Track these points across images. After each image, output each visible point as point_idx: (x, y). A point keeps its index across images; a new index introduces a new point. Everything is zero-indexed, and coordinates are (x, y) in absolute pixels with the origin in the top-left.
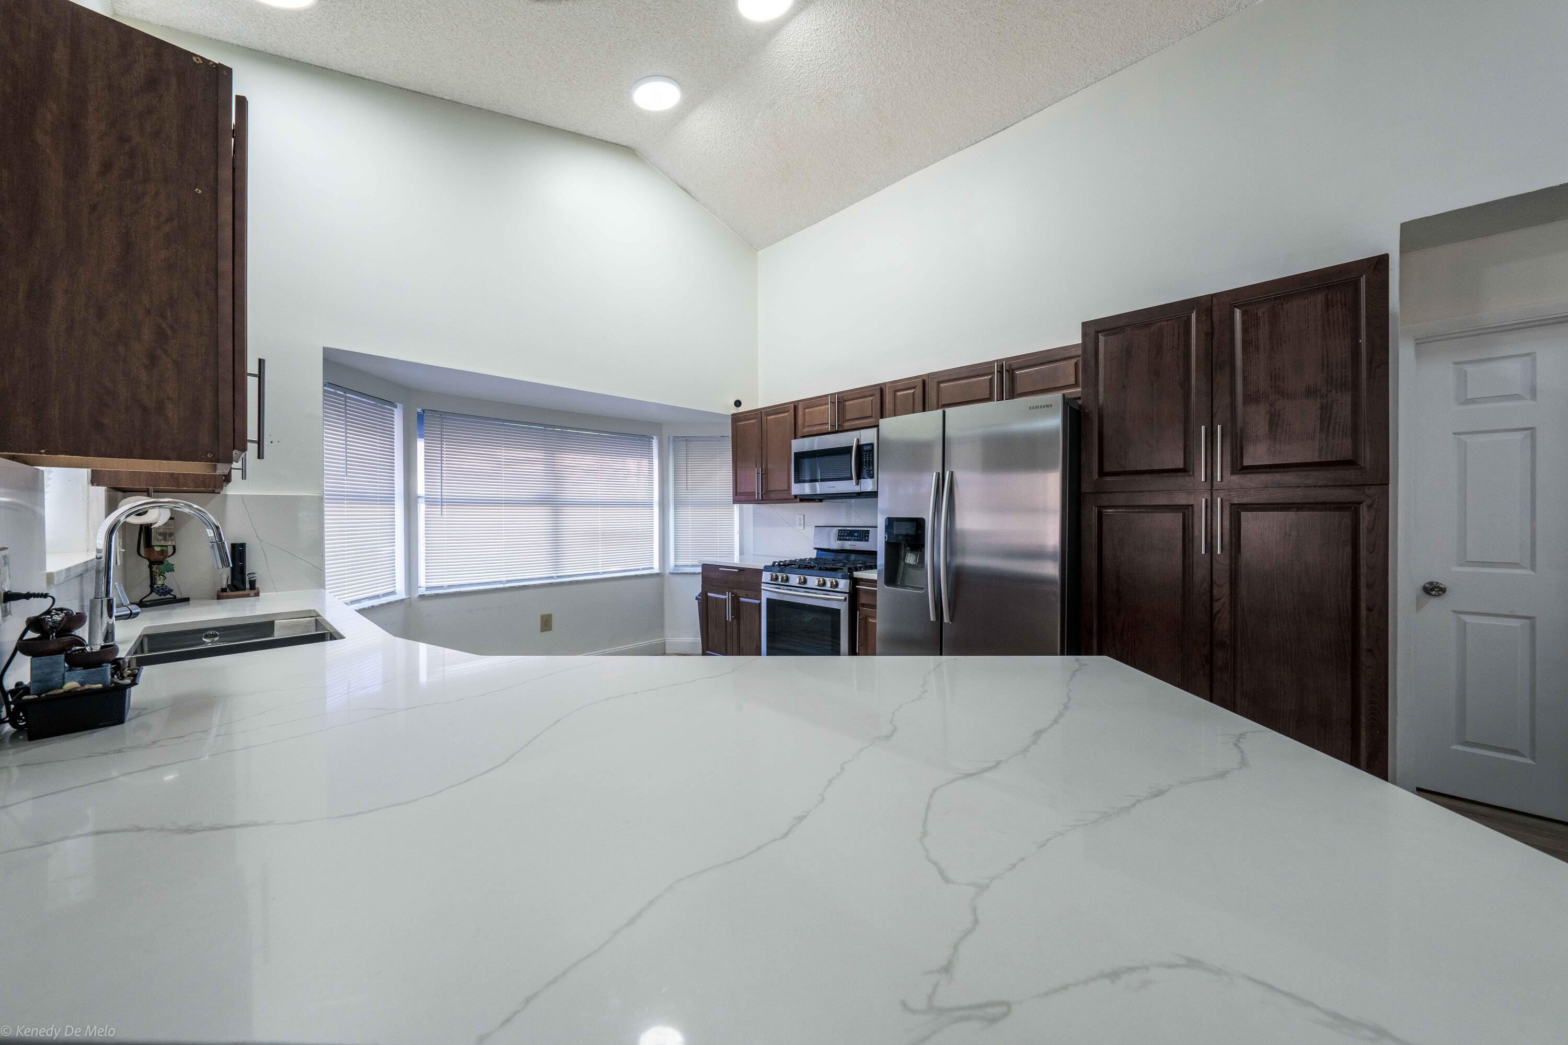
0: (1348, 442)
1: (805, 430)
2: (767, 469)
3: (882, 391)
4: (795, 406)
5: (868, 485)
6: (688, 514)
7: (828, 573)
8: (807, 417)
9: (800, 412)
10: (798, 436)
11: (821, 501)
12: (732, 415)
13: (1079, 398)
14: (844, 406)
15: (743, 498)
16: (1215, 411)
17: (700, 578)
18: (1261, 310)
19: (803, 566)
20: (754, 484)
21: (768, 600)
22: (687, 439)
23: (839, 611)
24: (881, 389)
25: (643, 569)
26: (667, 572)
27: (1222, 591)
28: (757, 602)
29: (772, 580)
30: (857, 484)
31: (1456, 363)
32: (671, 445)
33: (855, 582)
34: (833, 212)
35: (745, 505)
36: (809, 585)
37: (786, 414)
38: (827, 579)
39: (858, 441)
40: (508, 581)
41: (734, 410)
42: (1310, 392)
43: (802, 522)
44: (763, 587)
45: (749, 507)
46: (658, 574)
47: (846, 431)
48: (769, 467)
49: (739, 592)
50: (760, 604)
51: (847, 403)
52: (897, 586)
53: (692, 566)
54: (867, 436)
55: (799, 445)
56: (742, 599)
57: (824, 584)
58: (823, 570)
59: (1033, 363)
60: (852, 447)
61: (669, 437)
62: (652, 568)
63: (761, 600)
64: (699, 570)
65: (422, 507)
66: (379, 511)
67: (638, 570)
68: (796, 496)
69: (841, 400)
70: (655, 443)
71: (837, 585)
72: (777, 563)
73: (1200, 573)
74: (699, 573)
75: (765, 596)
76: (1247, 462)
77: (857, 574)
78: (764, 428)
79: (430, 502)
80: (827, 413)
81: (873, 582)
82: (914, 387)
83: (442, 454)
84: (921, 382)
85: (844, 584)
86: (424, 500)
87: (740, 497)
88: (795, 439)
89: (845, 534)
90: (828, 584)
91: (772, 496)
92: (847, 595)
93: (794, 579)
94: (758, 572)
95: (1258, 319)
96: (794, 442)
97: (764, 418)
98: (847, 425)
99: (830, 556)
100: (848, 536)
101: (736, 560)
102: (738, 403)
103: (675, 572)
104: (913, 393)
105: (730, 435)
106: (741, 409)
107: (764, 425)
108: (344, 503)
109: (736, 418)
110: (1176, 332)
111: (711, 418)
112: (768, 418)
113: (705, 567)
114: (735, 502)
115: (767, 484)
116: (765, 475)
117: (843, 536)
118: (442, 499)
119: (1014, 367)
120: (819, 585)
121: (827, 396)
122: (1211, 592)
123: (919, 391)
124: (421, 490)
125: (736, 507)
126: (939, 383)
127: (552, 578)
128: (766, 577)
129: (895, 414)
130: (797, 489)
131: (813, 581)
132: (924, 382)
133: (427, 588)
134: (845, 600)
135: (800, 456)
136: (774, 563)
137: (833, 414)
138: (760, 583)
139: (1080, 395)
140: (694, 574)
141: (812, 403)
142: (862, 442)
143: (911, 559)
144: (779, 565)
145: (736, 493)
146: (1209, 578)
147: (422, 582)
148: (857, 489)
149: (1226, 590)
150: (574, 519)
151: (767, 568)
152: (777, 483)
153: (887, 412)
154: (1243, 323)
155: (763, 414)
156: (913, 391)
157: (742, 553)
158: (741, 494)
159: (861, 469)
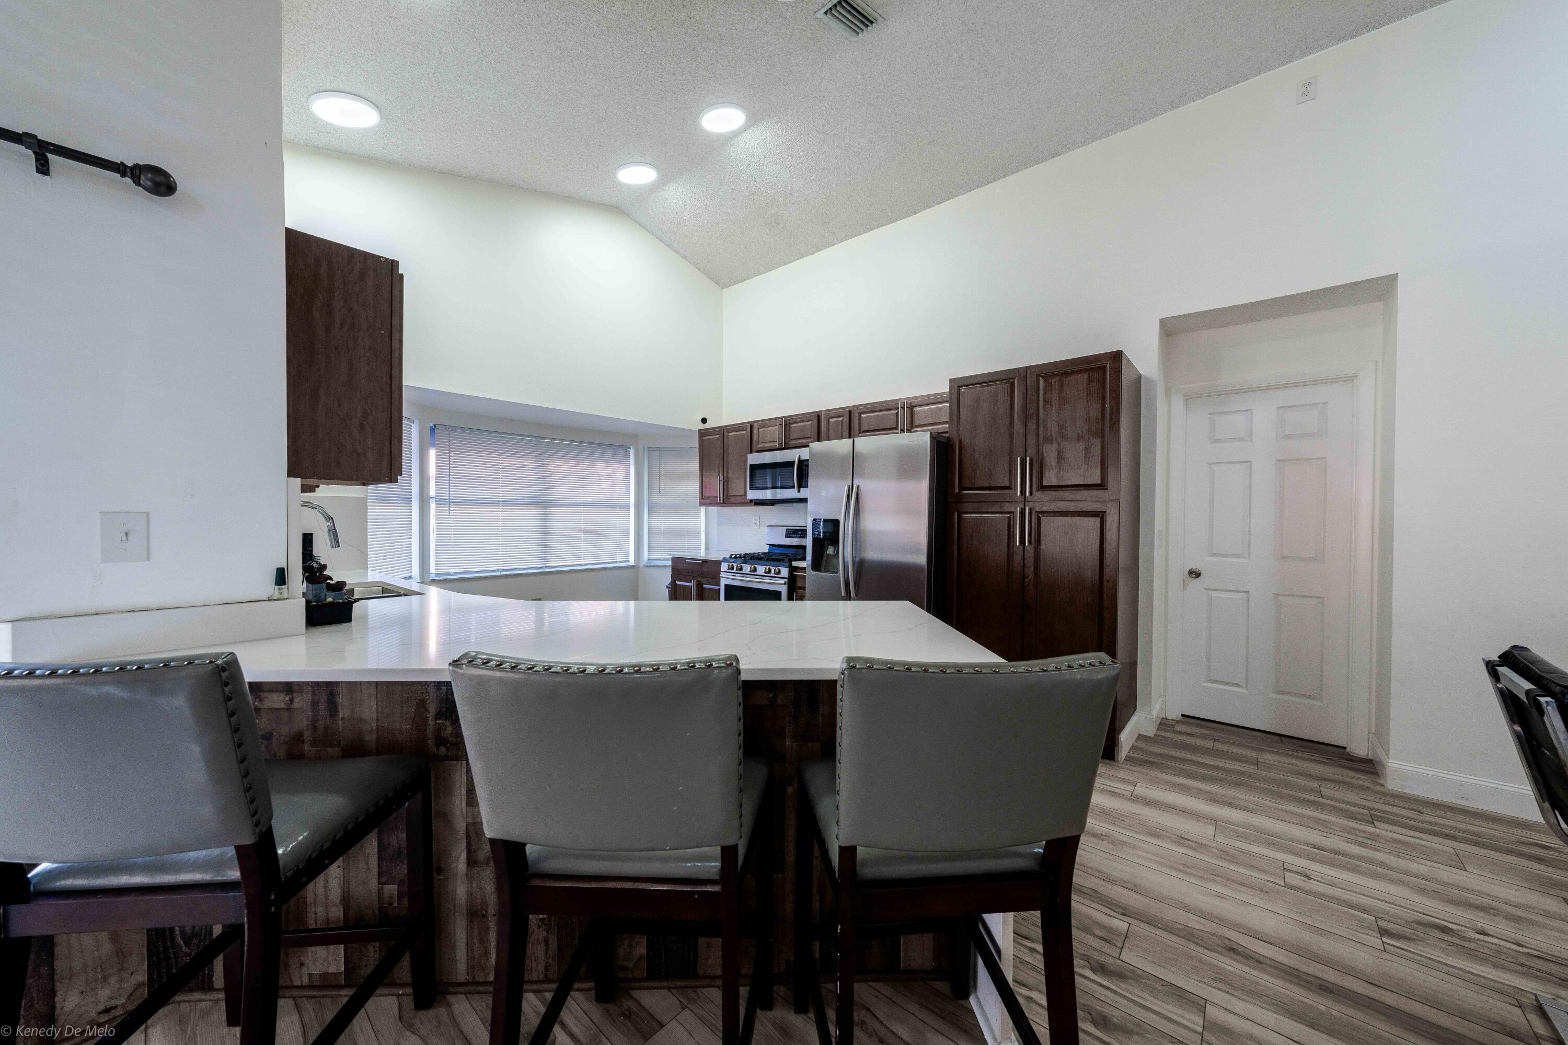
0: (1098, 472)
1: (759, 446)
2: (728, 477)
3: (819, 417)
4: (751, 426)
5: (804, 493)
6: (661, 514)
7: (773, 563)
8: (760, 434)
9: (755, 431)
10: (753, 451)
11: (773, 504)
12: (700, 430)
13: (947, 432)
14: (790, 428)
15: (708, 501)
16: (1027, 447)
17: (670, 569)
18: (1054, 380)
19: (754, 558)
20: (716, 488)
21: (726, 585)
22: (660, 449)
23: (780, 592)
24: (818, 416)
25: (620, 562)
26: (642, 564)
27: (1030, 571)
28: (717, 587)
29: (729, 569)
30: (799, 491)
31: (1210, 414)
32: (646, 455)
33: (793, 569)
34: (786, 263)
35: (711, 508)
36: (758, 573)
37: (744, 432)
38: (772, 568)
39: (799, 456)
40: (504, 570)
41: (702, 426)
42: (1080, 438)
43: (758, 523)
44: (722, 574)
45: (714, 509)
46: (633, 566)
47: (792, 448)
48: (729, 475)
49: (703, 580)
50: (719, 589)
51: (792, 426)
52: (821, 571)
53: (663, 560)
54: (804, 454)
55: (754, 459)
56: (705, 586)
57: (770, 571)
58: (770, 560)
59: (925, 403)
60: (794, 461)
61: (644, 448)
62: (628, 561)
63: (720, 586)
64: (670, 563)
65: (433, 506)
66: (400, 509)
67: (616, 562)
68: (751, 501)
69: (787, 423)
70: (632, 452)
71: (779, 572)
72: (733, 556)
73: (1018, 558)
74: (669, 566)
75: (723, 582)
76: (1045, 483)
77: (795, 564)
78: (726, 442)
79: (440, 502)
80: (776, 434)
81: (803, 569)
82: (843, 416)
83: (450, 461)
84: (848, 412)
85: (785, 572)
86: (434, 500)
87: (706, 500)
88: (751, 452)
89: (792, 532)
90: (773, 571)
91: (732, 500)
92: (786, 580)
93: (747, 568)
94: (718, 563)
95: (1052, 386)
96: (750, 456)
97: (726, 434)
98: (792, 443)
99: (777, 551)
100: (793, 534)
101: (702, 554)
102: (704, 421)
103: (648, 564)
104: (842, 420)
105: (697, 446)
106: (707, 426)
107: (725, 439)
108: (376, 503)
109: (702, 433)
110: (1006, 391)
111: (680, 433)
112: (730, 434)
113: (675, 560)
114: (701, 504)
115: (728, 491)
116: (726, 482)
117: (790, 534)
118: (450, 499)
119: (913, 405)
120: (765, 573)
121: (775, 419)
122: (1024, 572)
123: (846, 419)
124: (433, 492)
125: (703, 509)
126: (861, 413)
127: (541, 568)
128: (724, 567)
129: (829, 439)
130: (752, 495)
131: (761, 569)
133: (437, 575)
134: (785, 583)
135: (754, 468)
136: (732, 555)
137: (781, 434)
138: (719, 572)
139: (947, 430)
140: (666, 566)
141: (765, 423)
142: (802, 459)
143: (830, 551)
144: (736, 557)
145: (702, 496)
146: (1022, 562)
147: (433, 570)
148: (798, 496)
149: (1032, 569)
150: (559, 518)
151: (725, 560)
152: (736, 489)
153: (823, 435)
154: (1045, 388)
155: (725, 431)
156: (841, 419)
157: (707, 549)
158: (707, 498)
159: (802, 480)
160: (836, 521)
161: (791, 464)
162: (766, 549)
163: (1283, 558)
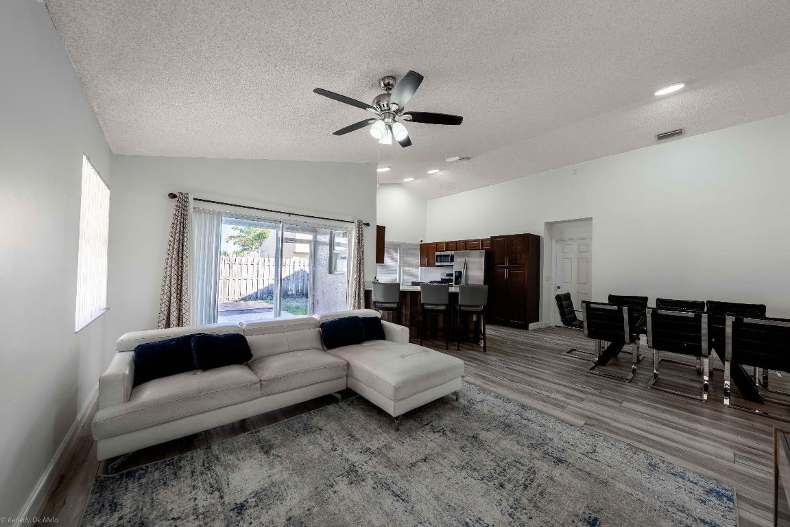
1: (439, 250)
3: (457, 242)
4: (437, 244)
6: (407, 268)
8: (439, 247)
11: (443, 267)
19: (437, 282)
20: (425, 262)
22: (407, 250)
31: (562, 245)
37: (434, 245)
41: (421, 243)
42: (520, 253)
43: (438, 272)
45: (424, 268)
51: (449, 244)
61: (402, 249)
68: (436, 266)
77: (450, 283)
78: (428, 248)
80: (444, 247)
87: (422, 265)
88: (437, 252)
98: (449, 250)
99: (444, 280)
100: (449, 275)
105: (419, 249)
111: (414, 244)
112: (430, 246)
113: (413, 282)
116: (429, 260)
119: (482, 241)
125: (421, 268)
126: (469, 242)
132: (465, 242)
135: (437, 256)
141: (440, 243)
142: (452, 254)
143: (460, 280)
144: (432, 282)
146: (507, 283)
152: (432, 262)
153: (457, 248)
156: (463, 244)
157: (421, 279)
159: (452, 260)
160: (461, 272)
161: (449, 255)
162: (440, 280)
163: (579, 283)
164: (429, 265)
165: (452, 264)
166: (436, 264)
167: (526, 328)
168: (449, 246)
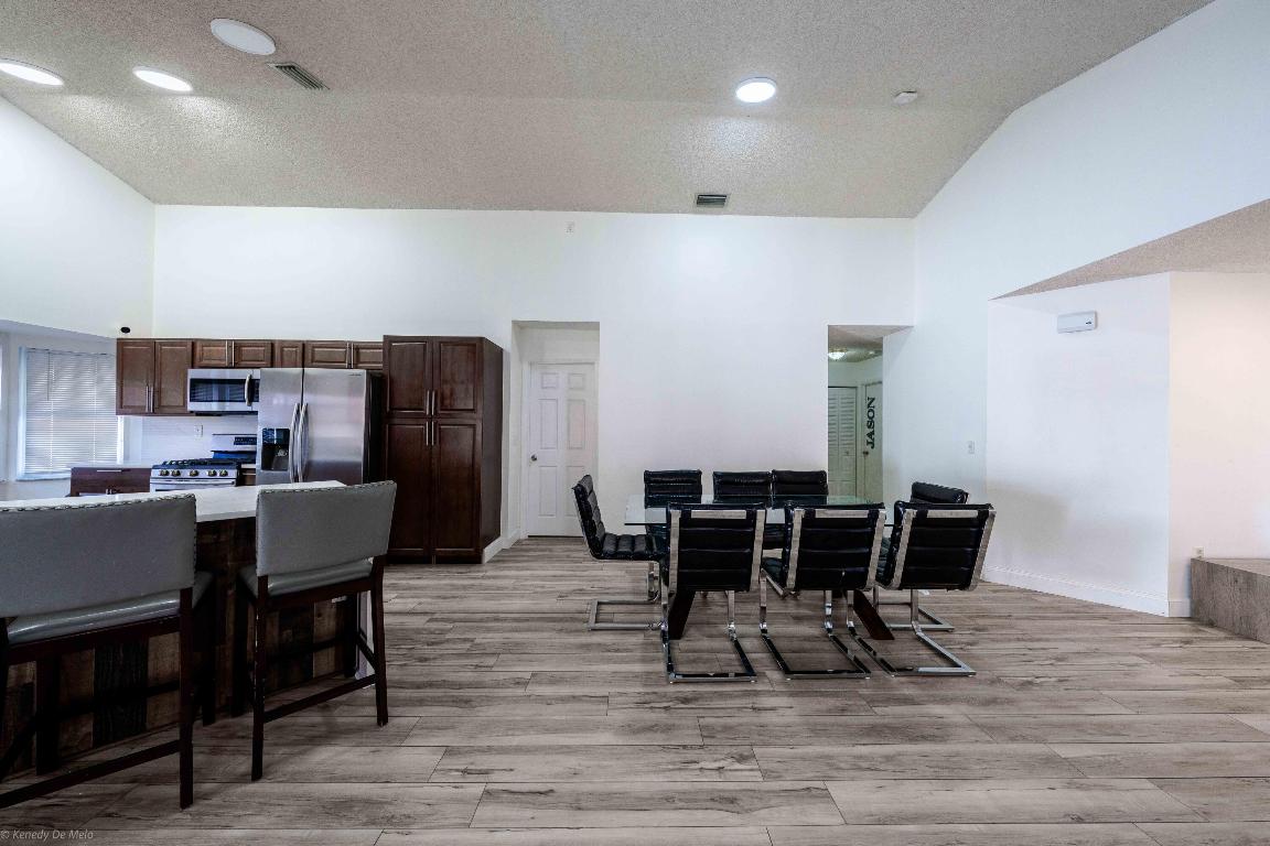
0: (471, 402)
1: (203, 362)
2: (159, 388)
4: (194, 343)
7: (218, 467)
8: (205, 352)
9: (198, 348)
10: (195, 366)
12: (119, 339)
13: (380, 370)
14: (240, 351)
15: (129, 410)
16: (433, 386)
18: (449, 347)
19: (197, 464)
20: (143, 396)
22: (48, 352)
24: (272, 344)
26: (17, 480)
29: (161, 475)
30: (250, 405)
31: (541, 373)
32: (24, 357)
33: (241, 471)
35: (133, 418)
36: (200, 476)
37: (184, 347)
38: (217, 471)
39: (251, 376)
41: (123, 335)
42: (463, 382)
43: (200, 431)
44: (153, 480)
45: (137, 419)
47: (241, 368)
48: (161, 387)
51: (243, 349)
52: (271, 470)
53: (62, 472)
54: (257, 374)
55: (194, 373)
57: (215, 474)
58: (216, 465)
59: (367, 347)
60: (245, 380)
61: (19, 348)
68: (192, 412)
69: (238, 346)
71: (225, 474)
72: (167, 464)
73: (427, 453)
75: (154, 487)
76: (443, 407)
77: (244, 466)
80: (226, 354)
81: (253, 470)
82: (296, 348)
84: (301, 345)
87: (125, 409)
88: (193, 368)
89: (239, 441)
90: (218, 474)
91: (163, 410)
92: (234, 480)
93: (186, 473)
94: (148, 471)
95: (448, 350)
96: (191, 370)
97: (156, 346)
98: (242, 364)
99: (224, 457)
100: (241, 442)
101: (119, 463)
102: (125, 331)
103: (26, 479)
104: (296, 351)
106: (129, 336)
107: (158, 354)
109: (121, 343)
110: (421, 350)
112: (161, 347)
113: (76, 471)
114: (119, 413)
115: (158, 401)
116: (158, 393)
119: (357, 347)
120: (208, 475)
121: (223, 341)
122: (431, 461)
123: (299, 351)
125: (121, 419)
128: (156, 473)
129: (281, 367)
131: (203, 473)
132: (304, 345)
134: (231, 483)
135: (195, 382)
136: (165, 463)
137: (230, 355)
138: (148, 478)
139: (380, 368)
141: (210, 343)
142: (253, 378)
143: (280, 454)
144: (171, 464)
145: (120, 405)
146: (429, 455)
148: (249, 409)
149: (436, 460)
151: (155, 467)
152: (171, 400)
154: (444, 351)
155: (155, 344)
157: (125, 456)
158: (126, 407)
159: (253, 395)
160: (286, 432)
161: (243, 381)
162: (211, 456)
163: (570, 448)
164: (158, 409)
165: (255, 406)
166: (192, 406)
167: (476, 559)
168: (240, 352)
